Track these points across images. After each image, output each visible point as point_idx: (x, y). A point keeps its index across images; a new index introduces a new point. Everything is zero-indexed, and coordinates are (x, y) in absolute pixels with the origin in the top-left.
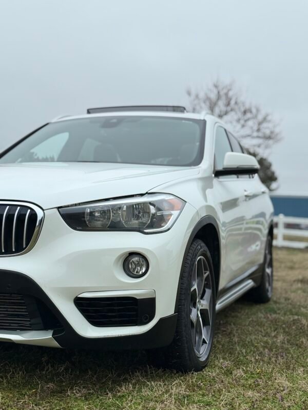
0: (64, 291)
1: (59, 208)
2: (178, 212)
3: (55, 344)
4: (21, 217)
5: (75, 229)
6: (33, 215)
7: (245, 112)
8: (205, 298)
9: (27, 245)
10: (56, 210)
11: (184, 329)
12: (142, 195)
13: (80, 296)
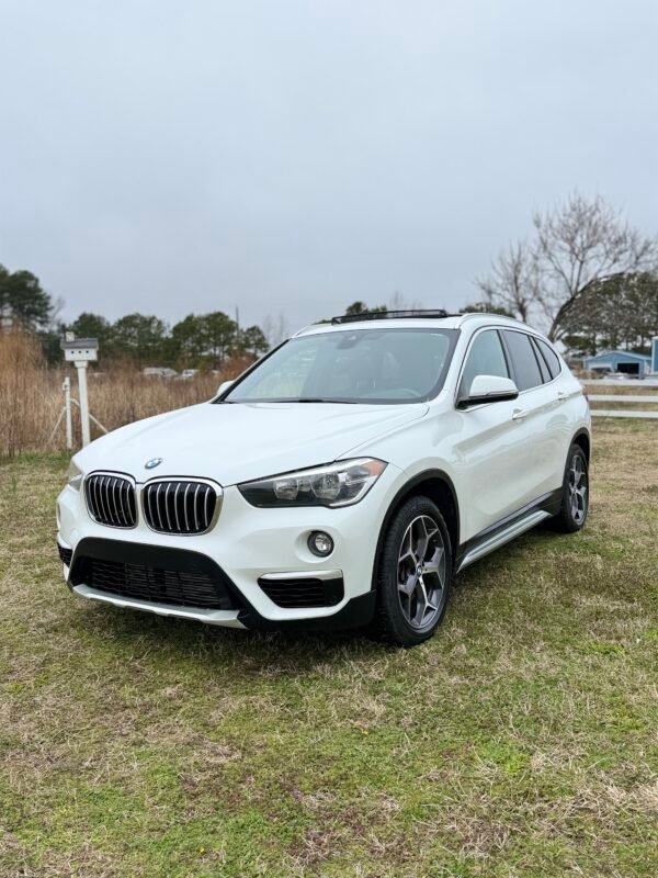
0: (245, 573)
1: (238, 484)
2: (373, 478)
3: (241, 625)
4: (201, 495)
5: (256, 506)
6: (212, 494)
7: (617, 243)
8: (434, 558)
9: (209, 523)
10: (235, 488)
11: (388, 604)
12: (329, 464)
13: (263, 577)
